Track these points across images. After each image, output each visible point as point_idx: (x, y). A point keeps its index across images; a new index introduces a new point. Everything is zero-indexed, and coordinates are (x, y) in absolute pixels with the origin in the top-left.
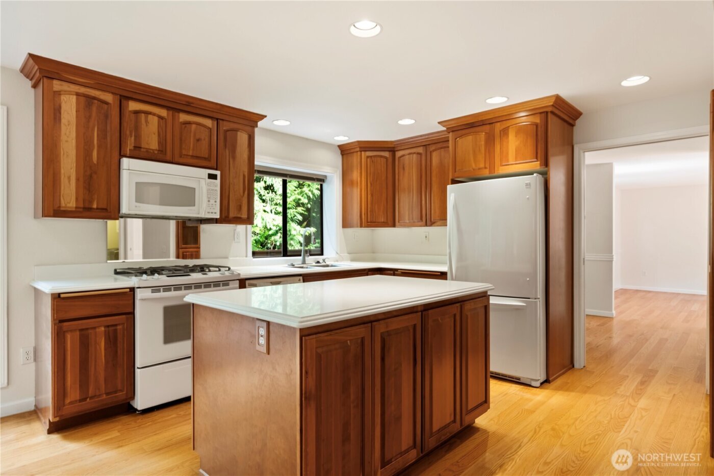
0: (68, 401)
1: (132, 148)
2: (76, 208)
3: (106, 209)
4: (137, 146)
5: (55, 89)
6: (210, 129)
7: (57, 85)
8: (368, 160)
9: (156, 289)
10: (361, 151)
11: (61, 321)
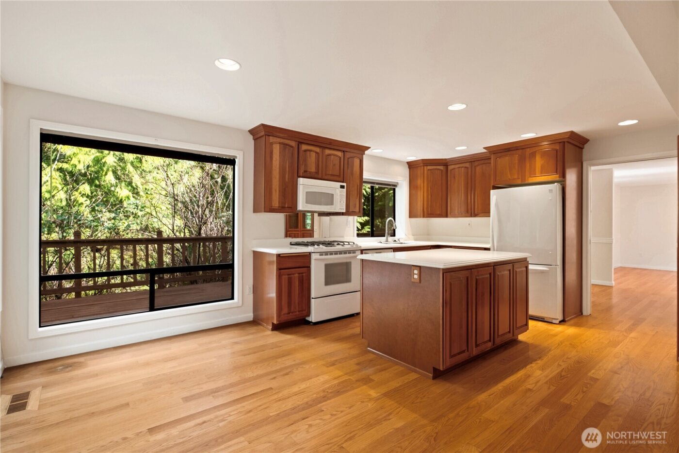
0: (282, 313)
1: (303, 172)
2: (279, 207)
3: (291, 208)
4: (306, 170)
5: (271, 141)
6: (340, 158)
7: (272, 139)
8: (429, 172)
9: (321, 254)
10: (424, 166)
11: (280, 269)
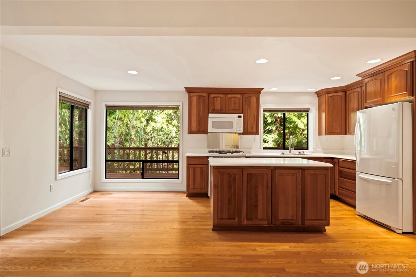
1: (212, 110)
2: (196, 131)
3: (204, 131)
4: (214, 109)
6: (240, 98)
7: (192, 94)
8: (330, 98)
11: (189, 164)
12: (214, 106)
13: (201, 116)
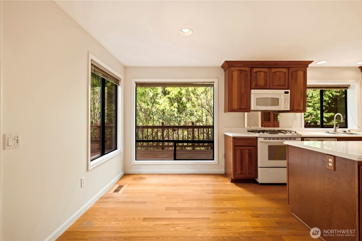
0: (237, 173)
1: (255, 85)
2: (237, 108)
3: (246, 109)
4: (257, 84)
5: (232, 70)
6: (285, 72)
7: (232, 69)
9: (265, 138)
11: (235, 146)
12: (256, 81)
13: (243, 92)
